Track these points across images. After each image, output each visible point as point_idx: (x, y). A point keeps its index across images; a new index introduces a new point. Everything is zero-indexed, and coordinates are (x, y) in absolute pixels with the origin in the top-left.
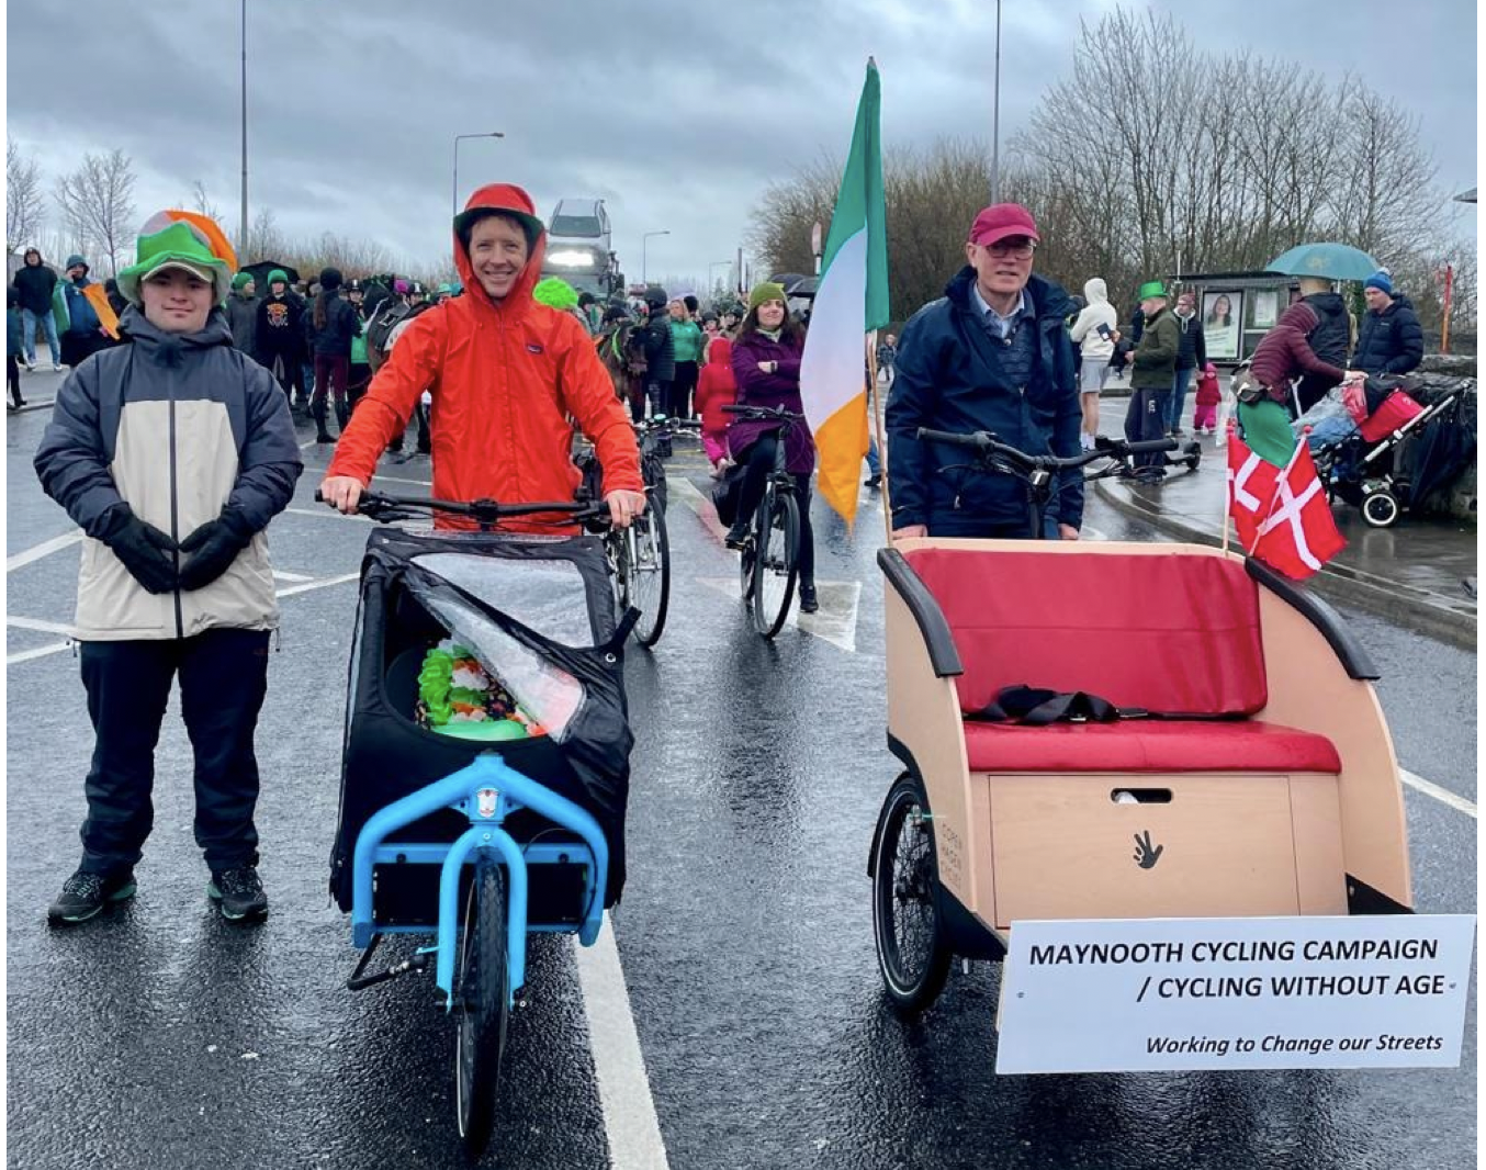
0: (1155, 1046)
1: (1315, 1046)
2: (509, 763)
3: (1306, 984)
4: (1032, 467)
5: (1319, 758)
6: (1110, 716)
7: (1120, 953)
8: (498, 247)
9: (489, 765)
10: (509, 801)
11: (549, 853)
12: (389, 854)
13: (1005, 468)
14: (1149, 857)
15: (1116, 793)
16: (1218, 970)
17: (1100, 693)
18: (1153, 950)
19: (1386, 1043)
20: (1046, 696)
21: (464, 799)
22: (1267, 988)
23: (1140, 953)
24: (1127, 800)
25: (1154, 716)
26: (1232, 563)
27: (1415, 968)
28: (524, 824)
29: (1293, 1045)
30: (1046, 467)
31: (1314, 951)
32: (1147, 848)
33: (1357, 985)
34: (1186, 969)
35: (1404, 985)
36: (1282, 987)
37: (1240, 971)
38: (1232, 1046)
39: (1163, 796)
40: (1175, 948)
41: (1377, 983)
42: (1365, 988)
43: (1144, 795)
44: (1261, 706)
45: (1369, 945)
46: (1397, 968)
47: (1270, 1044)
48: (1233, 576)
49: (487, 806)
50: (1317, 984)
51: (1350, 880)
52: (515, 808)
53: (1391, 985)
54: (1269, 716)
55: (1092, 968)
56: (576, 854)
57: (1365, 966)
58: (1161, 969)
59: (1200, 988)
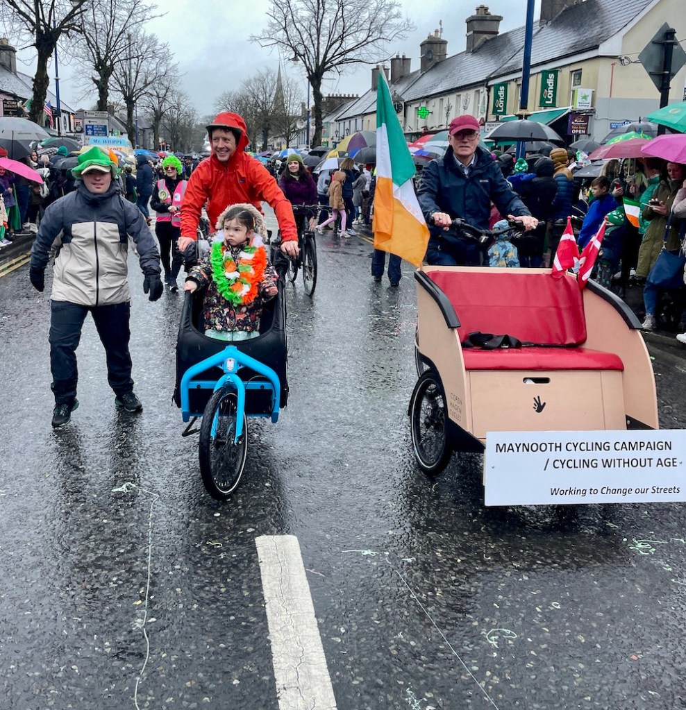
0: (554, 492)
1: (625, 492)
2: (239, 349)
3: (617, 462)
4: (481, 234)
5: (613, 365)
6: (519, 345)
7: (534, 447)
8: (221, 141)
9: (231, 349)
10: (240, 364)
14: (540, 408)
16: (578, 455)
17: (514, 336)
18: (549, 446)
19: (656, 490)
20: (490, 337)
21: (222, 363)
22: (600, 464)
23: (543, 447)
24: (530, 382)
27: (664, 454)
28: (246, 373)
29: (614, 491)
30: (487, 235)
31: (618, 446)
32: (539, 404)
33: (639, 462)
34: (563, 455)
35: (660, 463)
36: (607, 464)
37: (588, 456)
38: (588, 492)
39: (546, 380)
40: (558, 445)
41: (648, 461)
42: (643, 464)
43: (537, 380)
44: (584, 340)
45: (642, 445)
46: (656, 454)
47: (605, 491)
48: (571, 284)
49: (230, 366)
50: (622, 462)
51: (628, 418)
52: (242, 367)
53: (654, 462)
54: (588, 346)
55: (523, 454)
57: (642, 454)
58: (553, 455)
59: (571, 464)
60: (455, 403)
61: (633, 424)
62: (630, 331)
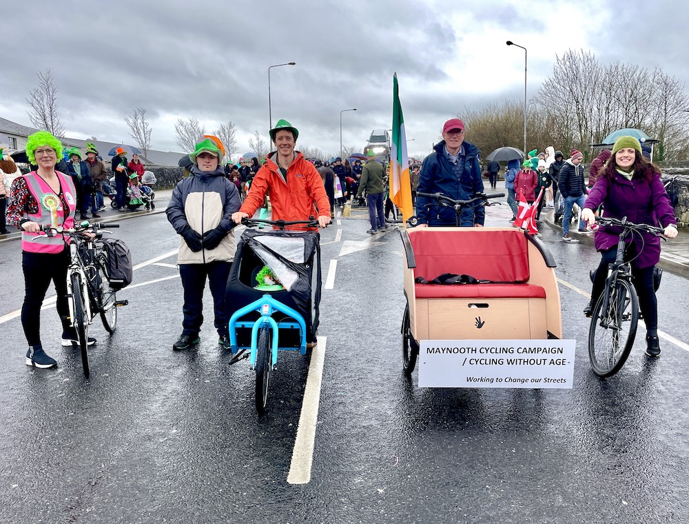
0: (469, 379)
1: (523, 381)
2: (274, 297)
3: (518, 361)
4: (455, 204)
5: (540, 294)
6: (475, 282)
7: (456, 350)
8: (285, 139)
9: (267, 298)
10: (273, 308)
11: (287, 325)
12: (239, 324)
13: (445, 204)
14: (480, 325)
15: (470, 305)
16: (489, 356)
17: (471, 275)
18: (467, 350)
19: (546, 380)
20: (454, 276)
21: (260, 308)
22: (505, 362)
23: (463, 351)
24: (474, 307)
25: (492, 282)
26: (520, 233)
27: (556, 357)
28: (278, 316)
29: (515, 381)
30: (460, 204)
31: (521, 351)
32: (480, 322)
33: (536, 362)
34: (478, 356)
35: (552, 362)
36: (510, 362)
37: (496, 357)
38: (495, 380)
39: (486, 306)
40: (474, 349)
41: (543, 361)
42: (539, 363)
43: (479, 306)
44: (528, 279)
45: (539, 350)
46: (549, 357)
47: (507, 380)
48: (520, 237)
49: (266, 310)
50: (522, 361)
51: (548, 333)
52: (275, 311)
53: (548, 362)
54: (530, 282)
55: (447, 355)
56: (296, 326)
57: (539, 356)
58: (470, 356)
59: (483, 362)
62: (548, 268)
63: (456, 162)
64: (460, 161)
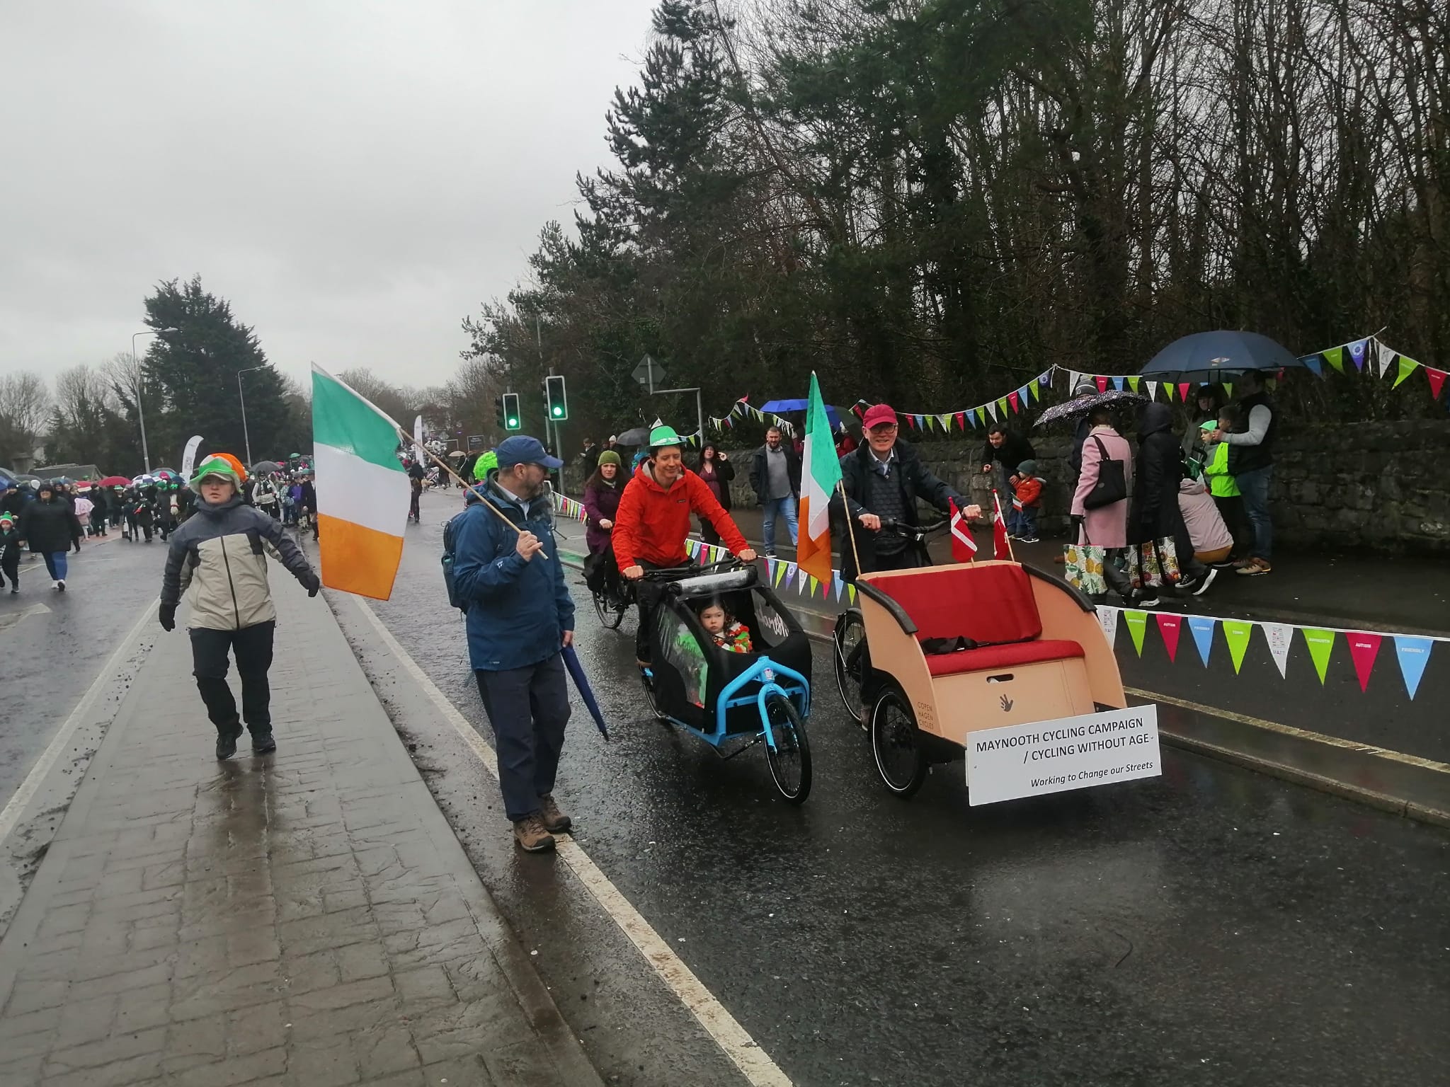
0: (1035, 784)
1: (1101, 775)
3: (1092, 746)
4: (916, 533)
5: (1073, 651)
6: (974, 646)
7: (1013, 742)
8: (672, 458)
14: (1008, 707)
15: (989, 679)
16: (1055, 744)
17: (967, 637)
18: (1027, 739)
19: (1131, 768)
20: (943, 641)
22: (1076, 749)
23: (1022, 741)
24: (994, 681)
25: (993, 644)
26: (1016, 567)
27: (1135, 732)
29: (1092, 775)
30: (921, 532)
31: (1093, 730)
32: (1006, 702)
33: (1113, 743)
34: (1041, 746)
35: (1132, 741)
36: (1083, 748)
37: (1064, 743)
38: (1067, 779)
39: (1010, 677)
40: (1036, 736)
41: (1121, 741)
42: (1117, 744)
43: (1000, 678)
44: (1040, 633)
45: (1114, 725)
46: (1128, 733)
47: (1082, 775)
48: (1017, 573)
50: (1097, 745)
51: (1096, 704)
53: (1127, 741)
54: (1045, 636)
55: (1003, 750)
57: (1115, 734)
58: (1032, 747)
59: (1049, 754)
60: (924, 711)
61: (1101, 708)
62: (1085, 614)
63: (888, 473)
64: (895, 472)
